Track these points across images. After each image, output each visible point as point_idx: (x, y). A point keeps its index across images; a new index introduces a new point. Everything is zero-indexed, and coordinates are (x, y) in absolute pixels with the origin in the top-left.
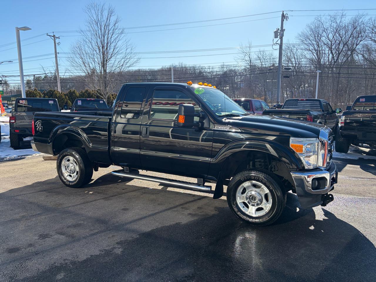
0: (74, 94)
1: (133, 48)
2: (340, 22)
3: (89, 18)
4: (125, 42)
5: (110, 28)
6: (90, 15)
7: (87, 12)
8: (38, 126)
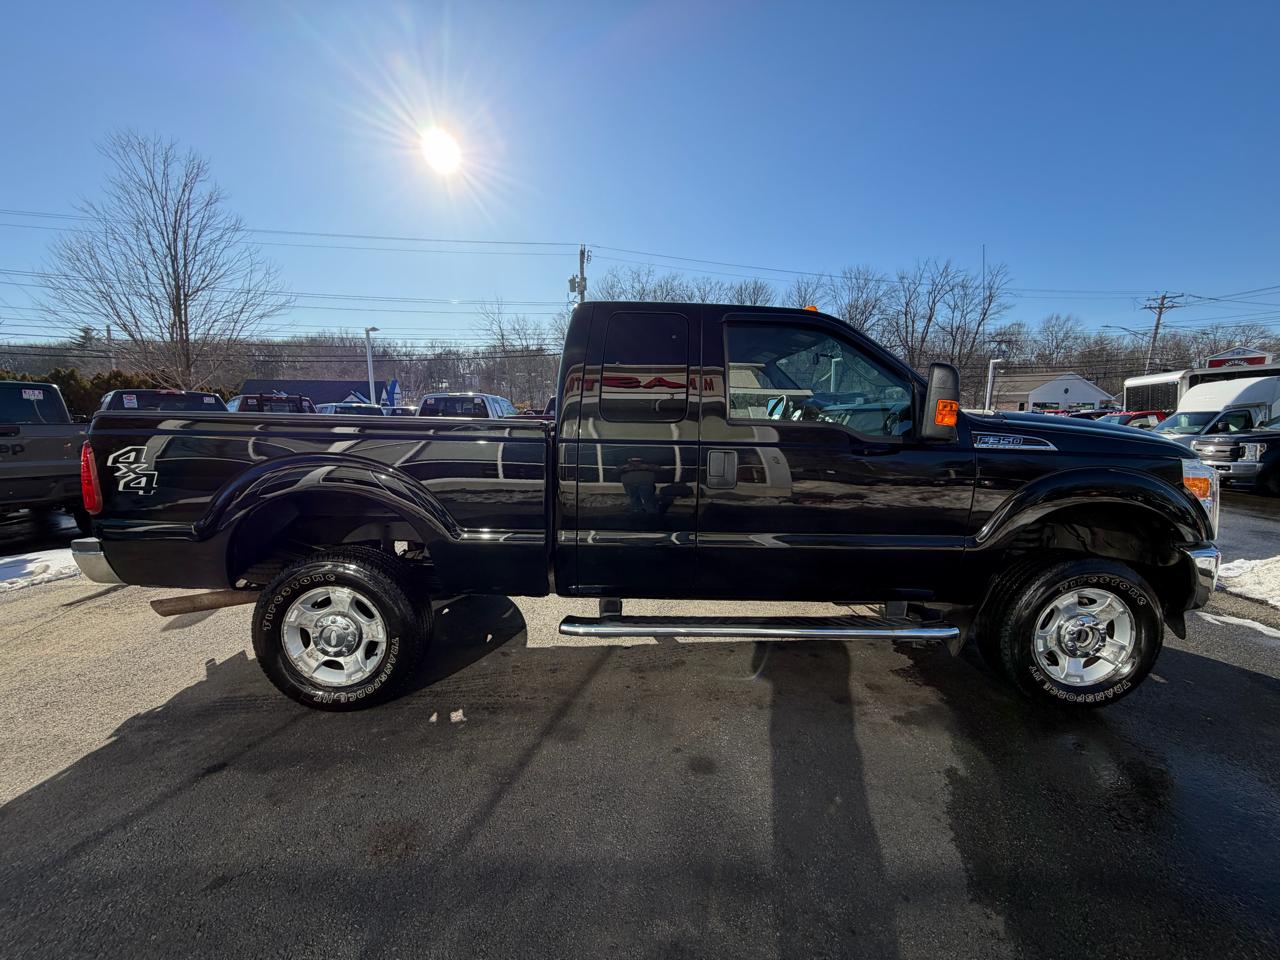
0: (72, 382)
1: (272, 270)
2: (647, 282)
3: (122, 173)
4: (247, 254)
5: (192, 212)
6: (121, 163)
7: (112, 153)
8: (125, 470)
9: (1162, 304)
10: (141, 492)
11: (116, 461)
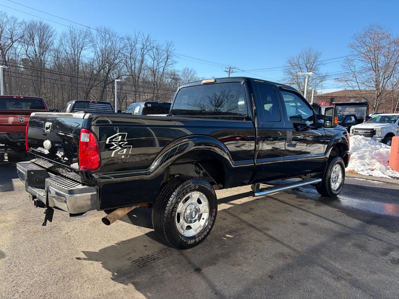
8: (116, 145)
9: (230, 71)
10: (123, 157)
11: (111, 140)
